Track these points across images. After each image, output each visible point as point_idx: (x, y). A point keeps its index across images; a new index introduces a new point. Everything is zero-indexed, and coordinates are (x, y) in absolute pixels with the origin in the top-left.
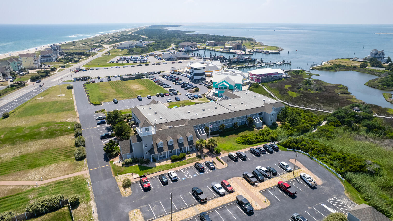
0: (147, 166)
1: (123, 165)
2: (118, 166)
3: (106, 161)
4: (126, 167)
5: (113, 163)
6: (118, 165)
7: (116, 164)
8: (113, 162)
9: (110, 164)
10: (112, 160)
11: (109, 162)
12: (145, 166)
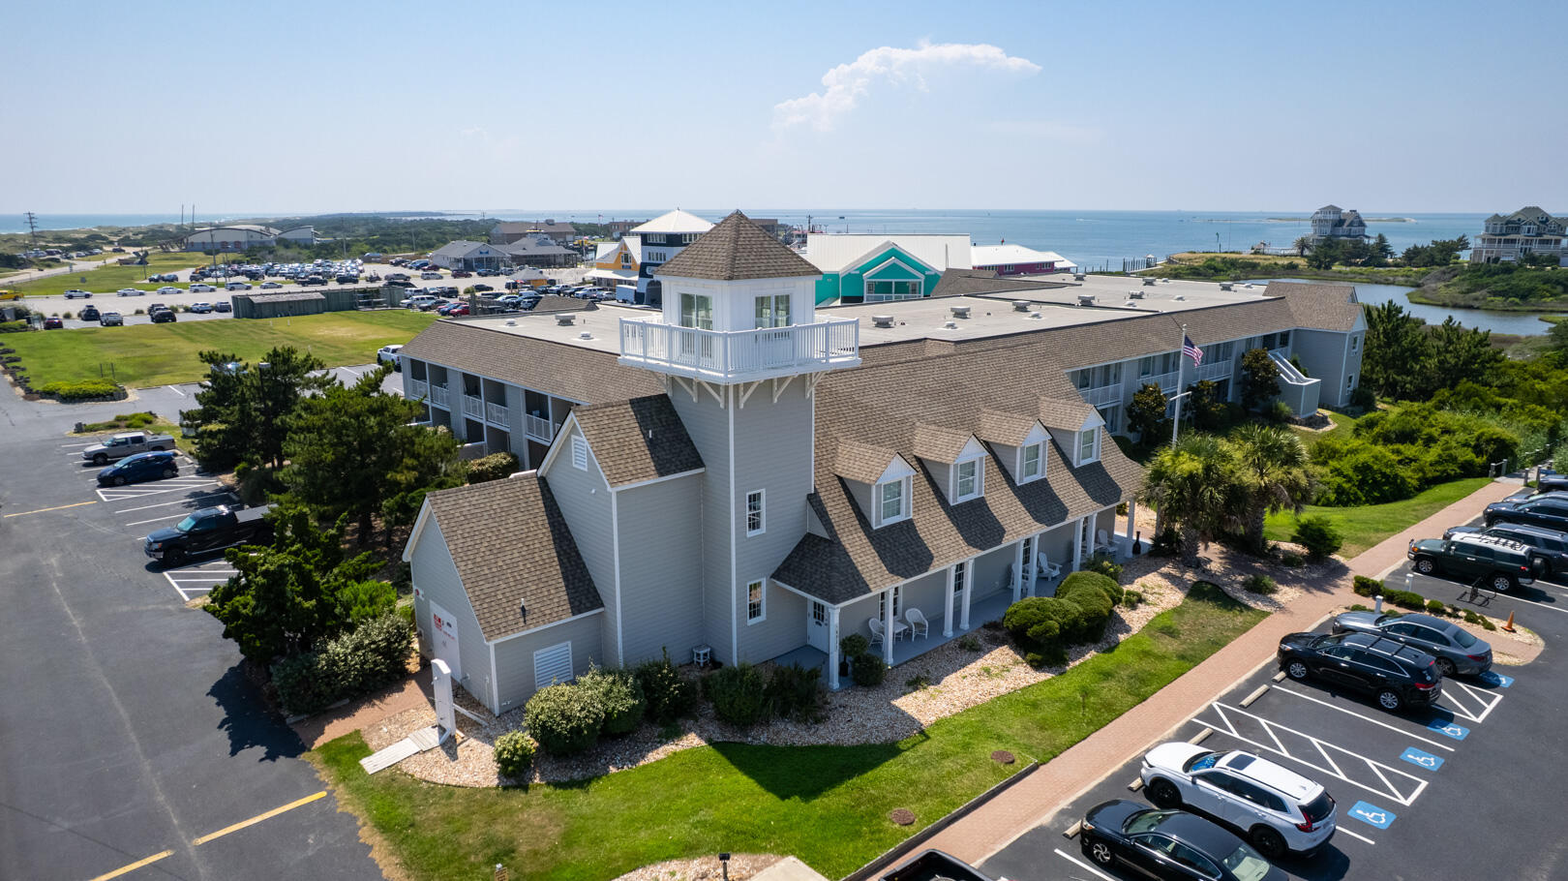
0: (813, 740)
1: (515, 771)
2: (449, 791)
3: (271, 756)
4: (558, 785)
5: (371, 764)
6: (440, 776)
7: (415, 769)
8: (364, 750)
9: (325, 775)
10: (336, 730)
11: (312, 758)
12: (798, 742)
